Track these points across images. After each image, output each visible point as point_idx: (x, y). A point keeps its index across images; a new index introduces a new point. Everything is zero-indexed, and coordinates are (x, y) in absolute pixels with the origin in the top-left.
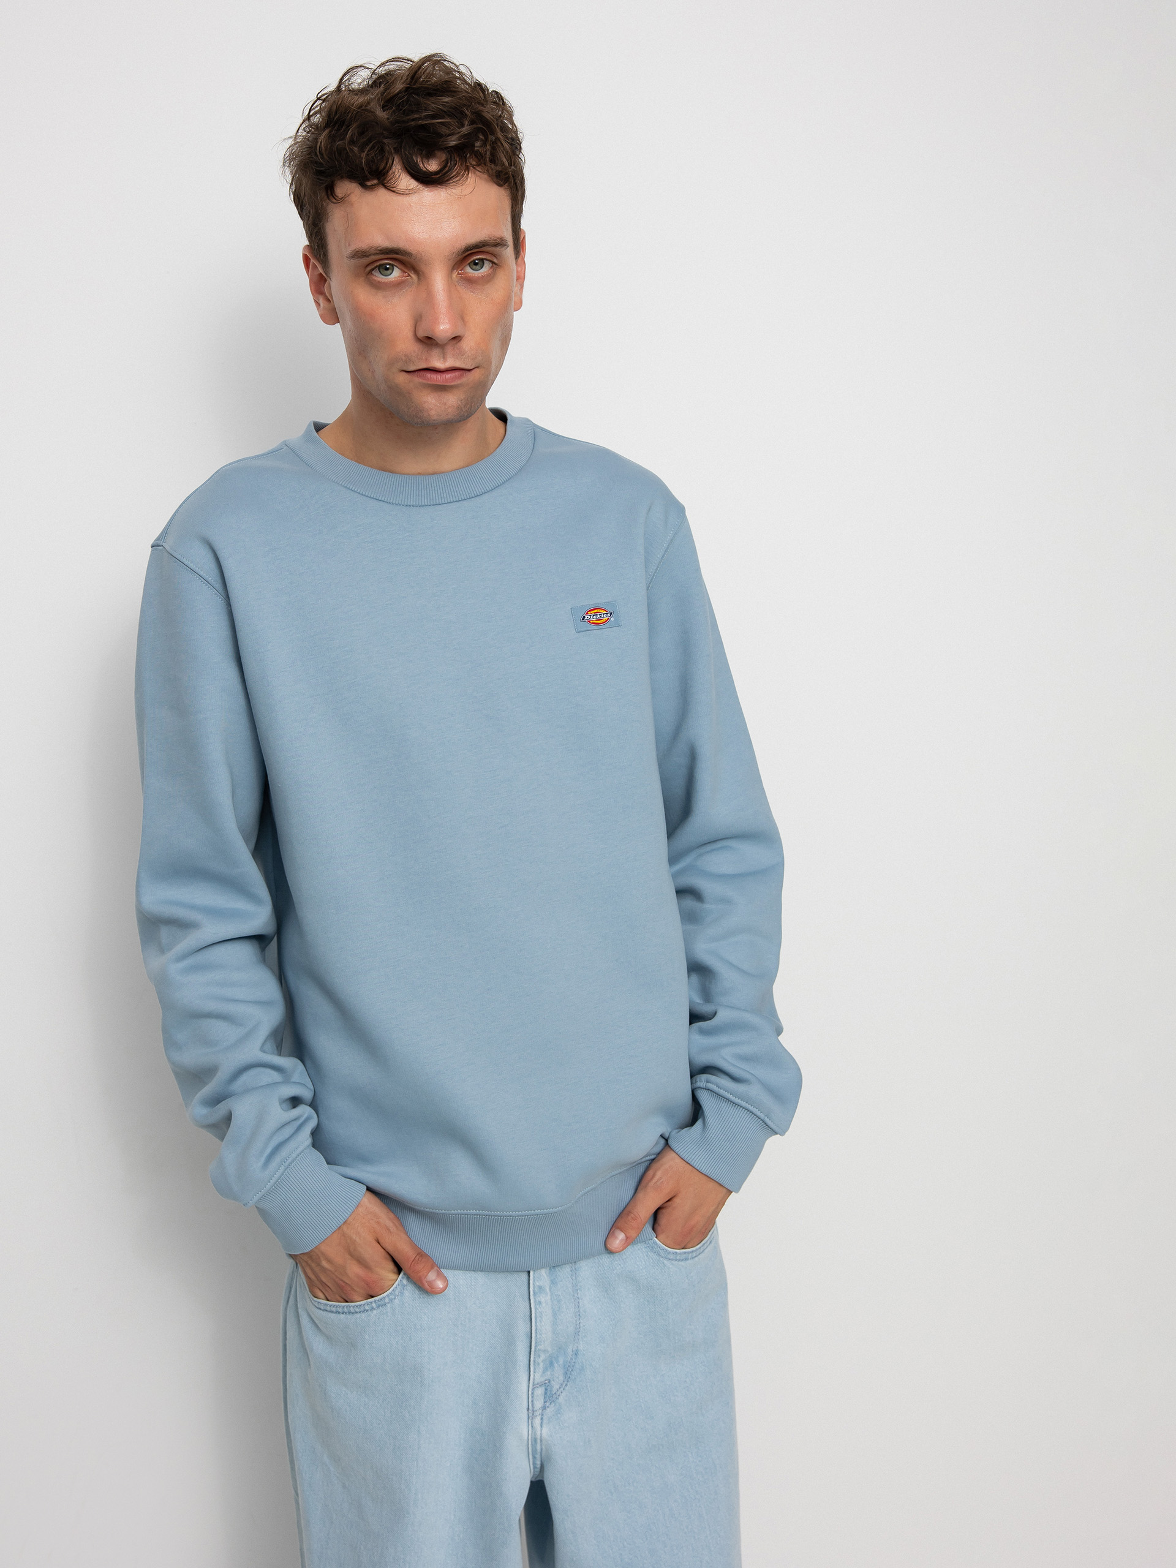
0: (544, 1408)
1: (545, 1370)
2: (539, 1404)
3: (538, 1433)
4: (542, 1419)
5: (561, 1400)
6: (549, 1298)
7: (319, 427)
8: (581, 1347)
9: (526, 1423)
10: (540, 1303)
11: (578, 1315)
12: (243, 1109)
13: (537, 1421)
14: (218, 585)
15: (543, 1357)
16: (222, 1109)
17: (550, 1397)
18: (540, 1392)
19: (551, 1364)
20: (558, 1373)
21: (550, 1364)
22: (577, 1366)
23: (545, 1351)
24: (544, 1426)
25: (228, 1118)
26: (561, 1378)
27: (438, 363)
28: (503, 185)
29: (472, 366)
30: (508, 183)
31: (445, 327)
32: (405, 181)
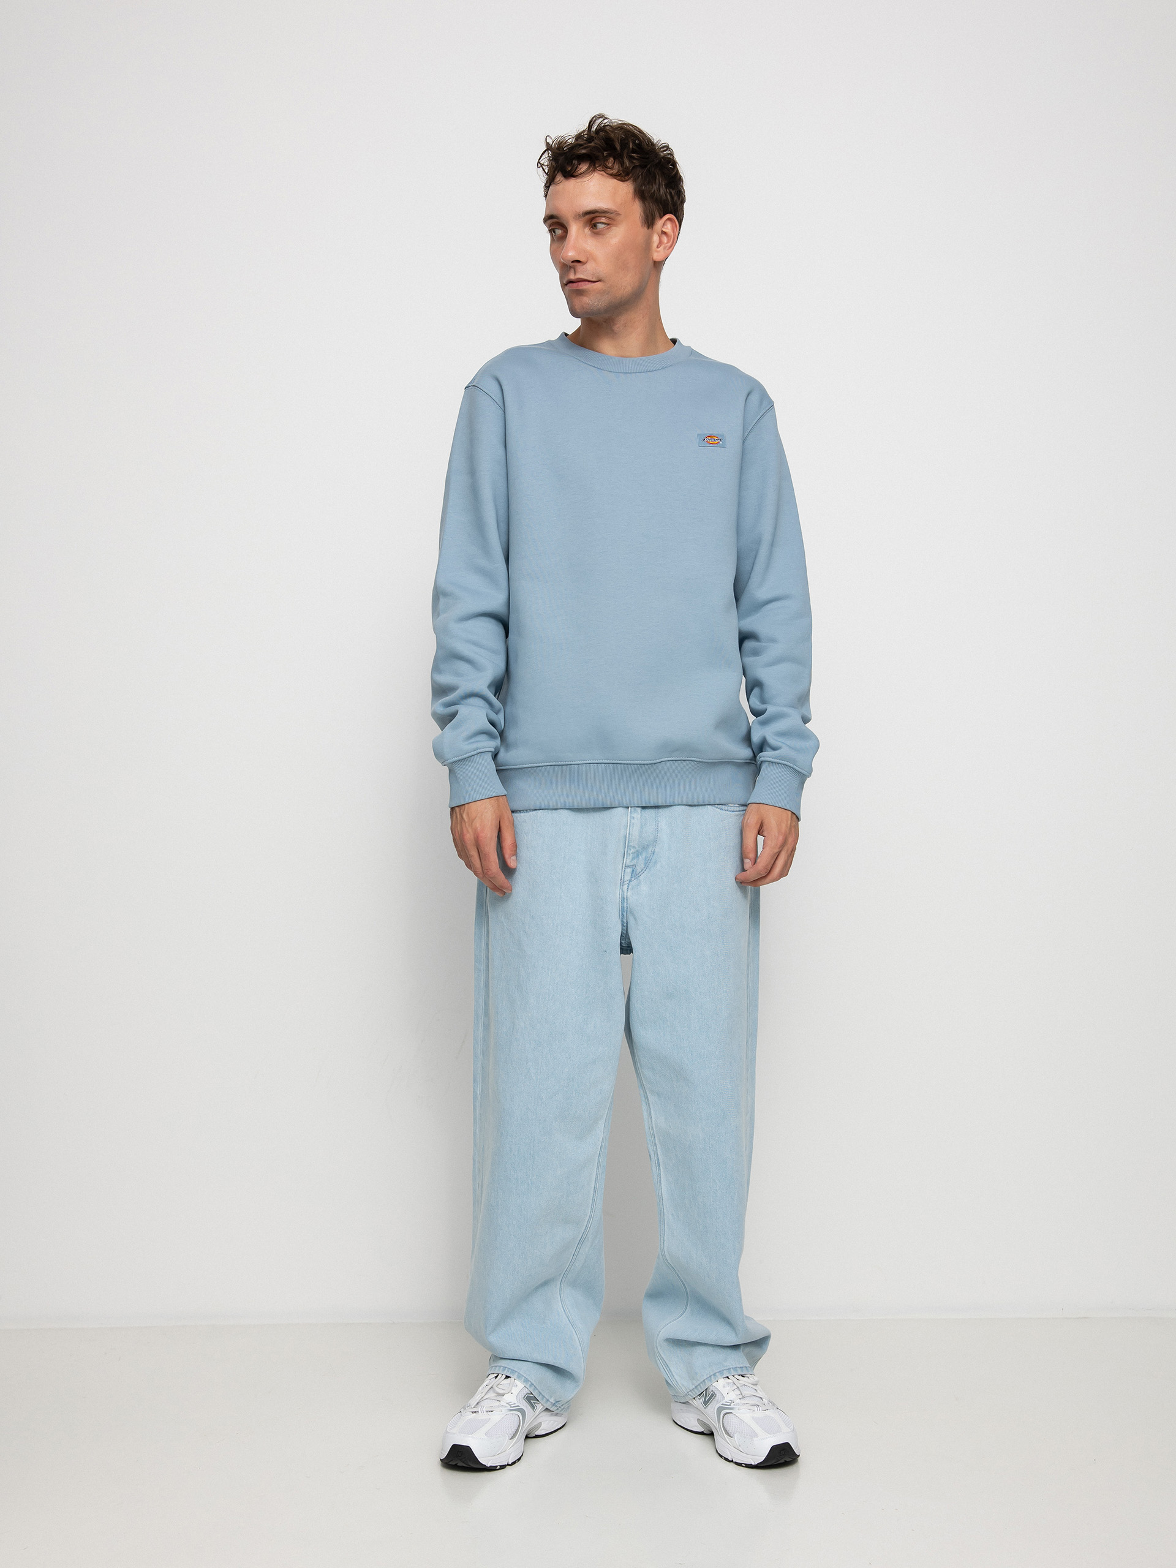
0: (630, 881)
1: (633, 859)
2: (627, 877)
3: (625, 894)
4: (628, 886)
5: (641, 878)
6: (639, 816)
7: (566, 335)
8: (657, 850)
9: (619, 888)
10: (634, 818)
11: (657, 830)
12: (463, 710)
13: (625, 887)
14: (501, 404)
15: (632, 850)
16: (452, 709)
17: (635, 875)
18: (629, 870)
19: (638, 856)
20: (641, 861)
21: (637, 854)
22: (653, 860)
23: (634, 847)
24: (629, 891)
25: (453, 716)
26: (643, 866)
27: (572, 277)
28: (626, 181)
29: (594, 280)
30: (630, 181)
31: (571, 254)
32: (559, 177)
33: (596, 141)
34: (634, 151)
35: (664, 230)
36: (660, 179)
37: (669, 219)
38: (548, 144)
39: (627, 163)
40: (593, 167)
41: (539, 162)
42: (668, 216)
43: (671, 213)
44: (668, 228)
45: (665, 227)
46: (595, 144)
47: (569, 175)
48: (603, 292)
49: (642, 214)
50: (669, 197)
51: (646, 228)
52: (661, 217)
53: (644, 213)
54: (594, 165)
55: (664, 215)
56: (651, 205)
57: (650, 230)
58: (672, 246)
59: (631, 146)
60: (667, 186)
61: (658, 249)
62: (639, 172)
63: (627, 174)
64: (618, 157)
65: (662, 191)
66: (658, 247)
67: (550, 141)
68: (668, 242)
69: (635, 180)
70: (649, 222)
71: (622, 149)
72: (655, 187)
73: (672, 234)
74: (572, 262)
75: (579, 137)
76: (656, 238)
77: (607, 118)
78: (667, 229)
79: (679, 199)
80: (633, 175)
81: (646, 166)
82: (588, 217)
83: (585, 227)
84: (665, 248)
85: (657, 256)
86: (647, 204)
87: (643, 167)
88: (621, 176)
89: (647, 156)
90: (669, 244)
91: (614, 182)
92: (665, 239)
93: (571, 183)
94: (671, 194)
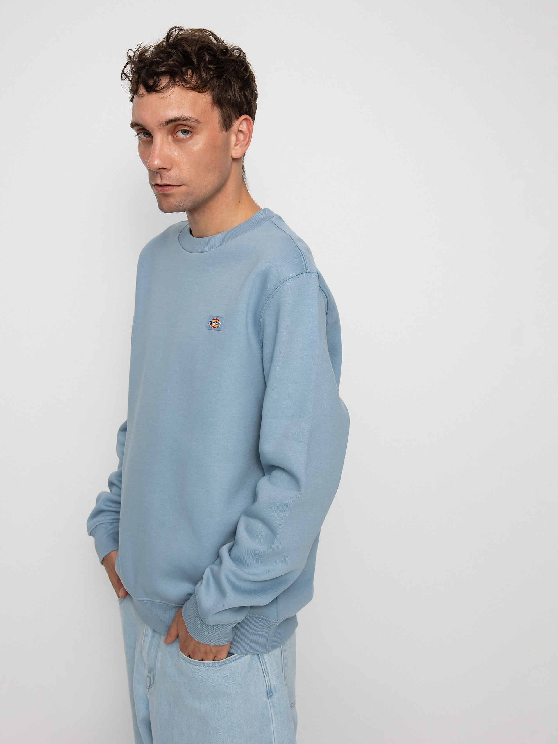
6: (149, 641)
20: (152, 676)
27: (159, 182)
28: (204, 92)
29: (178, 184)
30: (209, 91)
31: (157, 163)
32: (142, 90)
33: (174, 57)
34: (210, 62)
35: (241, 129)
36: (236, 85)
37: (245, 119)
38: (130, 57)
39: (204, 75)
40: (173, 83)
41: (123, 73)
42: (244, 117)
43: (246, 113)
44: (244, 127)
45: (241, 126)
46: (173, 60)
47: (151, 89)
48: (187, 194)
49: (220, 119)
50: (243, 99)
51: (224, 132)
52: (237, 118)
53: (222, 119)
54: (174, 80)
55: (241, 115)
56: (228, 110)
57: (228, 132)
58: (248, 144)
59: (207, 60)
60: (241, 89)
61: (236, 148)
62: (216, 82)
63: (205, 86)
64: (196, 70)
65: (237, 95)
66: (235, 146)
67: (131, 54)
68: (244, 140)
69: (213, 91)
70: (227, 125)
71: (199, 62)
72: (231, 94)
73: (248, 132)
74: (159, 169)
75: (158, 48)
76: (233, 138)
77: (182, 30)
78: (242, 128)
79: (252, 97)
80: (210, 85)
81: (222, 76)
82: (171, 125)
83: (168, 135)
84: (241, 147)
85: (235, 153)
86: (224, 109)
87: (219, 77)
88: (199, 88)
89: (223, 65)
90: (245, 142)
91: (193, 94)
92: (241, 136)
93: (154, 97)
94: (245, 95)
